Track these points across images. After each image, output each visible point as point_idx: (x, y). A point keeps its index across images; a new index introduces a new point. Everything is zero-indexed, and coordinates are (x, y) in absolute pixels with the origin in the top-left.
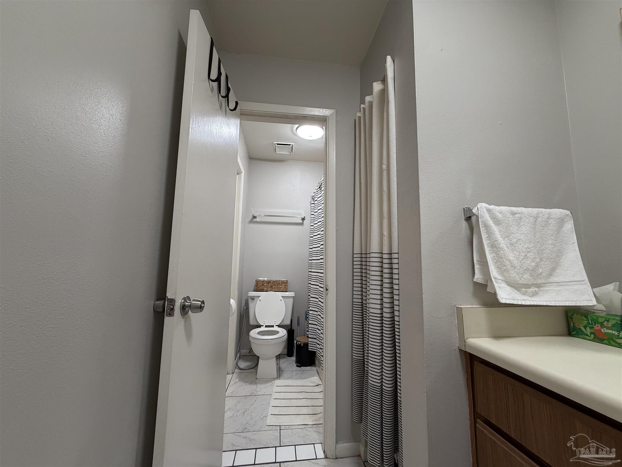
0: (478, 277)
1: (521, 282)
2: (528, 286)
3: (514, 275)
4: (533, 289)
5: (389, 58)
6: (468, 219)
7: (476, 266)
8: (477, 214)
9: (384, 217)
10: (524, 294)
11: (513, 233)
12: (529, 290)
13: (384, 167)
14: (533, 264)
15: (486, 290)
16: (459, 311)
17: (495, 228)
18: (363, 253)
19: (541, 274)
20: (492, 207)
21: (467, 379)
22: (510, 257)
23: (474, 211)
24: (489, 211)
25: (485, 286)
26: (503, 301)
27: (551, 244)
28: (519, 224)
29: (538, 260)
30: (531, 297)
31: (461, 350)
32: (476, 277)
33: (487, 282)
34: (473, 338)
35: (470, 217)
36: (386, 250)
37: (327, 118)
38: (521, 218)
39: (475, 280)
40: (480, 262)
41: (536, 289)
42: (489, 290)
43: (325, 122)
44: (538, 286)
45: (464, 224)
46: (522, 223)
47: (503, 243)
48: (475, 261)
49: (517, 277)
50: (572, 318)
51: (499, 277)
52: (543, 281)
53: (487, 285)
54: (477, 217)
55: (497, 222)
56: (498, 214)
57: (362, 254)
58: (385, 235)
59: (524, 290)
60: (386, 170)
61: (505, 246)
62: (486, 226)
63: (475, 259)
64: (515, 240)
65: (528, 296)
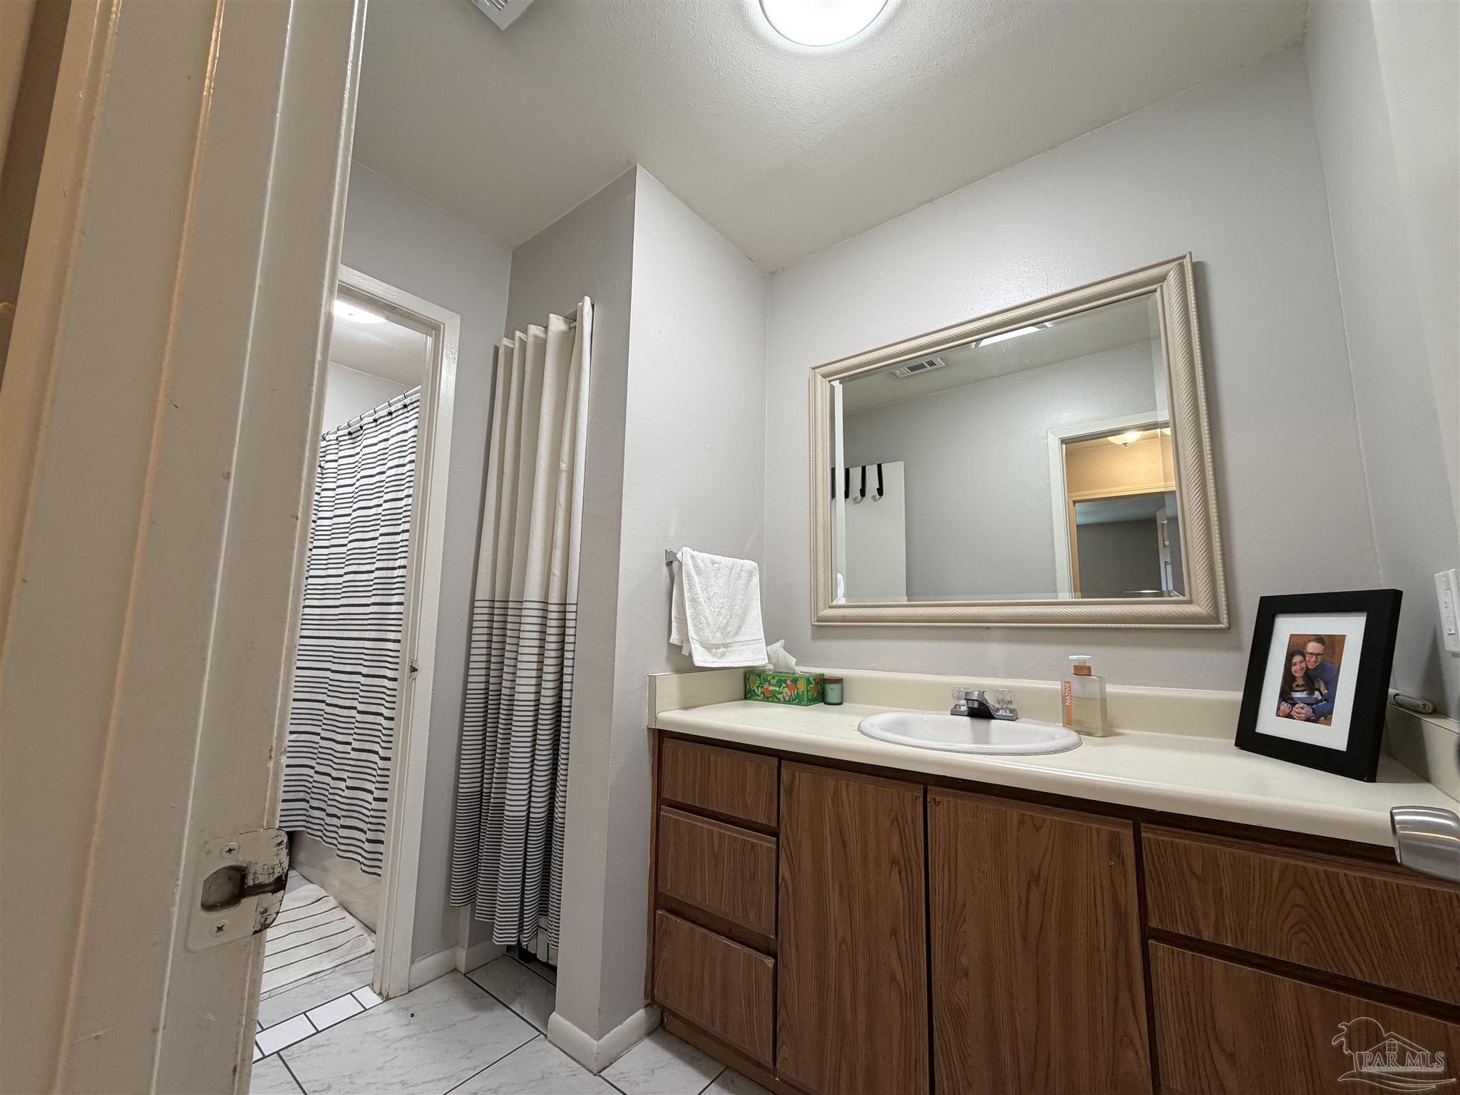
0: (675, 638)
1: (713, 642)
2: (718, 646)
3: (707, 633)
4: (722, 650)
5: (587, 300)
6: (669, 564)
7: (674, 624)
8: (681, 560)
9: (556, 546)
10: (714, 656)
11: (711, 586)
12: (719, 651)
13: (564, 466)
14: (725, 621)
15: (681, 651)
16: (653, 680)
17: (696, 579)
18: (496, 599)
19: (729, 633)
20: (695, 553)
21: (653, 764)
22: (707, 614)
23: (679, 556)
24: (692, 557)
25: (680, 648)
26: (697, 664)
27: (741, 599)
28: (716, 575)
29: (728, 617)
30: (720, 658)
31: (649, 729)
32: (672, 637)
33: (683, 643)
34: (665, 711)
35: (672, 562)
36: (554, 597)
37: (442, 326)
38: (719, 569)
39: (671, 641)
40: (679, 619)
41: (725, 649)
42: (685, 652)
43: (434, 332)
44: (726, 646)
45: (665, 570)
46: (720, 575)
47: (702, 597)
48: (673, 618)
49: (710, 637)
50: (749, 680)
51: (695, 638)
52: (731, 641)
53: (682, 647)
54: (681, 564)
55: (699, 572)
56: (700, 562)
57: (494, 601)
58: (554, 575)
59: (714, 650)
60: (565, 471)
61: (702, 600)
62: (689, 576)
63: (673, 615)
64: (711, 594)
65: (717, 657)
